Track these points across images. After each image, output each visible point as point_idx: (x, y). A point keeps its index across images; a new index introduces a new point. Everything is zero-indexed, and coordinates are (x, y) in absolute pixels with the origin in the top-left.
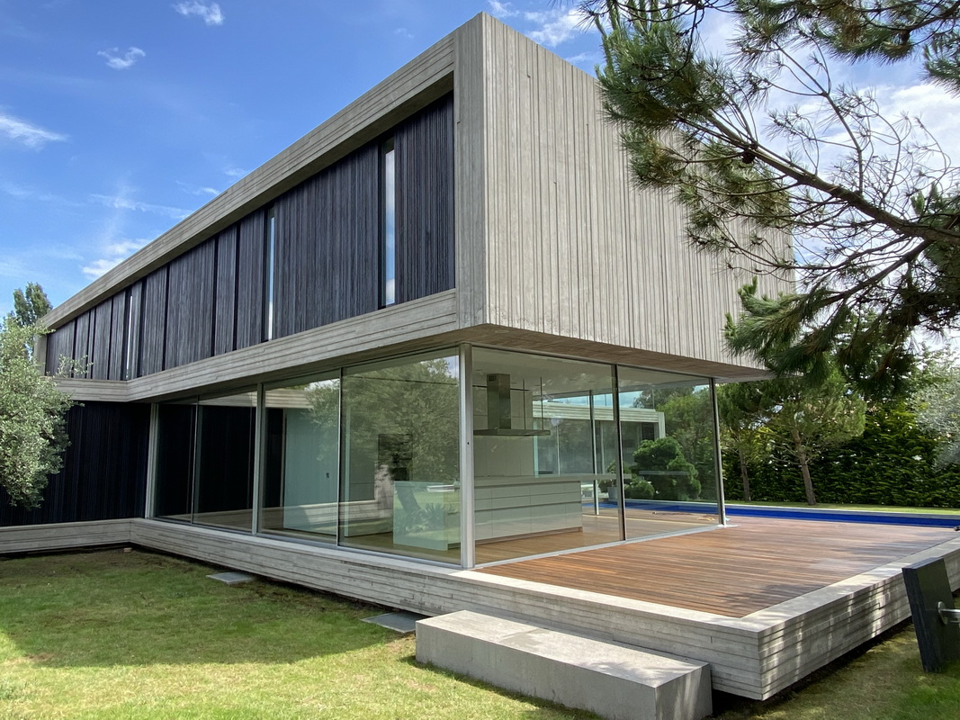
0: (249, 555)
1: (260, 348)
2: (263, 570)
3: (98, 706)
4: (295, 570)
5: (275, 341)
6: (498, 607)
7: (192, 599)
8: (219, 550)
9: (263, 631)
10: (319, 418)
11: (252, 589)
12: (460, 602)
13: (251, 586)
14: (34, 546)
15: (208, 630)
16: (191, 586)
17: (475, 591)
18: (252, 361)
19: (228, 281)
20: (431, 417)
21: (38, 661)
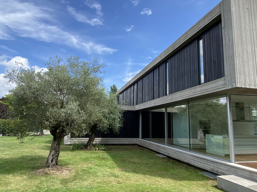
0: (165, 150)
1: (165, 97)
2: (169, 155)
3: (136, 183)
4: (178, 156)
5: (169, 95)
6: (245, 176)
7: (153, 160)
8: (157, 148)
9: (171, 171)
10: (181, 115)
11: (167, 160)
12: (231, 172)
13: (166, 159)
14: (117, 143)
15: (158, 168)
16: (152, 157)
17: (236, 170)
18: (164, 100)
19: (157, 81)
20: (215, 116)
21: (122, 170)
